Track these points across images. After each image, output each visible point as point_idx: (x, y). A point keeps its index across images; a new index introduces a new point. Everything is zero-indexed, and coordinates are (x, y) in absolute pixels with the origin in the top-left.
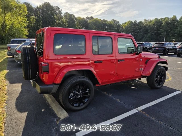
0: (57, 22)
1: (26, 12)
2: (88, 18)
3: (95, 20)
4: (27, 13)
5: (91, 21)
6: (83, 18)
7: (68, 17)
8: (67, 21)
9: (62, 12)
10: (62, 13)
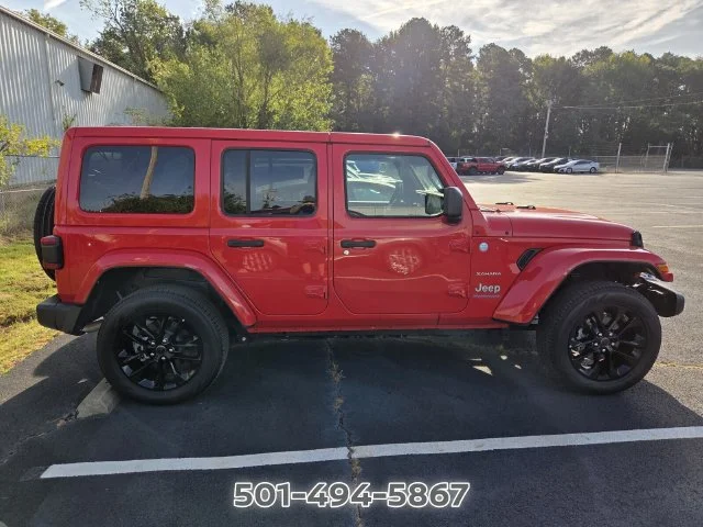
0: (448, 85)
1: (328, 65)
2: (585, 54)
3: (618, 60)
4: (332, 68)
5: (600, 65)
6: (563, 58)
7: (492, 63)
8: (488, 80)
9: (470, 46)
10: (469, 51)
